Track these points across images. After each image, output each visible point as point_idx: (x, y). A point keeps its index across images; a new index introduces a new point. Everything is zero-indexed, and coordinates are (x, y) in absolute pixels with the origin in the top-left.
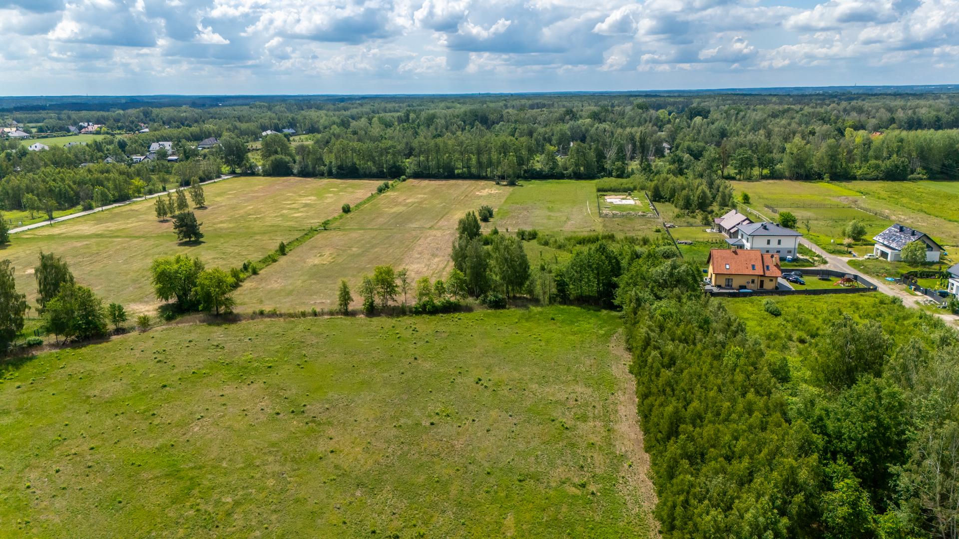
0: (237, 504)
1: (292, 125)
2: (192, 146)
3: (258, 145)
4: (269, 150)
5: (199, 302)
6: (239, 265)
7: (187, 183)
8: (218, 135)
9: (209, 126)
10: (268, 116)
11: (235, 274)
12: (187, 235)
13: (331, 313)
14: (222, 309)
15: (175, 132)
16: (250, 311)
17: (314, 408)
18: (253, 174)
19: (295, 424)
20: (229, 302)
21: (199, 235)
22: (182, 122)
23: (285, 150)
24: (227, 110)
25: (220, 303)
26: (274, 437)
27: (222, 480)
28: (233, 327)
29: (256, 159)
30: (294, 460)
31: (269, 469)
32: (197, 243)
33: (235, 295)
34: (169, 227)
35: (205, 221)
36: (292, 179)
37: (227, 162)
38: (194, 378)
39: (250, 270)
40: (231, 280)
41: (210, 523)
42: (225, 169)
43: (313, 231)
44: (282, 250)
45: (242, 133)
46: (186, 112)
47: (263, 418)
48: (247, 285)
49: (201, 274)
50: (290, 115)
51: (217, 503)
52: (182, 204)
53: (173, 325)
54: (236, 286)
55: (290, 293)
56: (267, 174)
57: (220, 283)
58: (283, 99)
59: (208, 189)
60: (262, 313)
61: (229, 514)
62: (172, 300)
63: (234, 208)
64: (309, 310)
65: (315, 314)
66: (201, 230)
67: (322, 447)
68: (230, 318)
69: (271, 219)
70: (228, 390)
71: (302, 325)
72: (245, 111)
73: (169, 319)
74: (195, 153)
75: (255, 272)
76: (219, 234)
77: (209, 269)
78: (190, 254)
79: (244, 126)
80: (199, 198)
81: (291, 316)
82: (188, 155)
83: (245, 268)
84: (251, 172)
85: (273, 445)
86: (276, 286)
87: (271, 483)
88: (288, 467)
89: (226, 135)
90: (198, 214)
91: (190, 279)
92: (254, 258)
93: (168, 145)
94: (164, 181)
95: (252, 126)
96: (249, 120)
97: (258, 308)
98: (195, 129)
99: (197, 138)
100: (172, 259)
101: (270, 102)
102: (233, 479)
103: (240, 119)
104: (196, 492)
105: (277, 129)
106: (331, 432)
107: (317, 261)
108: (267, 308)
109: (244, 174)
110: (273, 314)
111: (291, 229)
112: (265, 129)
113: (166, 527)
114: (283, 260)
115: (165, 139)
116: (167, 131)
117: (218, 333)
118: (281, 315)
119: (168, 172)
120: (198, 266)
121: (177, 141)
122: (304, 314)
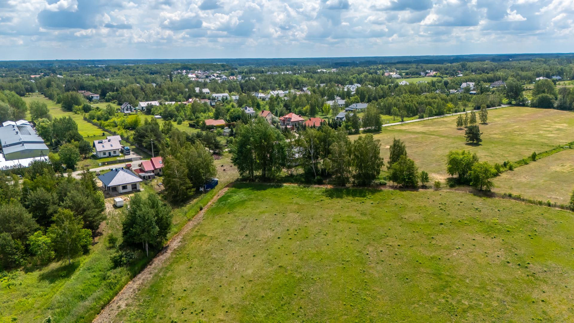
0: (471, 307)
1: (560, 73)
2: (487, 85)
3: (532, 86)
4: (539, 90)
5: (471, 180)
6: (501, 162)
7: (478, 108)
8: (505, 79)
9: (500, 74)
10: (543, 67)
11: (497, 167)
12: (472, 139)
13: (562, 207)
14: (484, 188)
15: (478, 76)
16: (502, 192)
17: (535, 267)
18: (524, 105)
19: (519, 273)
20: (490, 184)
21: (479, 140)
22: (483, 71)
23: (551, 90)
24: (514, 64)
25: (484, 184)
26: (503, 276)
27: (463, 289)
28: (489, 200)
29: (528, 96)
30: (513, 296)
31: (496, 295)
32: (477, 145)
33: (495, 181)
34: (463, 133)
35: (485, 132)
36: (552, 111)
37: (508, 97)
38: (458, 224)
39: (508, 167)
40: (494, 171)
41: (452, 311)
42: (505, 101)
43: (560, 148)
44: (534, 158)
45: (522, 78)
46: (487, 64)
47: (497, 261)
48: (504, 176)
49: (476, 164)
50: (560, 67)
51: (459, 302)
52: (473, 120)
53: (453, 190)
54: (496, 175)
55: (533, 187)
56: (533, 105)
57: (486, 171)
58: (557, 56)
59: (491, 113)
60: (510, 196)
61: (465, 311)
62: (456, 176)
63: (505, 126)
64: (545, 201)
65: (549, 205)
66: (481, 137)
67: (535, 295)
68: (488, 194)
69: (530, 135)
70: (479, 238)
71: (537, 210)
72: (527, 63)
73: (452, 186)
74: (487, 90)
75: (511, 169)
76: (492, 141)
77: (481, 161)
78: (471, 150)
79: (524, 74)
80: (484, 118)
81: (530, 202)
82: (483, 91)
83: (505, 165)
84: (522, 104)
85: (501, 281)
86: (524, 180)
87: (495, 304)
88: (508, 299)
89: (510, 79)
90: (481, 128)
91: (469, 165)
92: (512, 159)
93: (472, 85)
94: (465, 105)
95: (529, 74)
96: (529, 70)
97: (508, 192)
98: (491, 75)
99: (491, 81)
100: (460, 152)
101: (546, 58)
102: (471, 292)
103: (522, 69)
104: (448, 290)
105: (548, 76)
106: (545, 288)
107: (558, 169)
108: (515, 193)
109: (518, 105)
110: (518, 198)
111: (543, 144)
112: (538, 75)
113: (428, 302)
114: (532, 164)
115: (471, 81)
116: (473, 76)
117: (479, 201)
118: (523, 200)
119: (469, 101)
120: (475, 158)
121: (478, 82)
122: (540, 203)
